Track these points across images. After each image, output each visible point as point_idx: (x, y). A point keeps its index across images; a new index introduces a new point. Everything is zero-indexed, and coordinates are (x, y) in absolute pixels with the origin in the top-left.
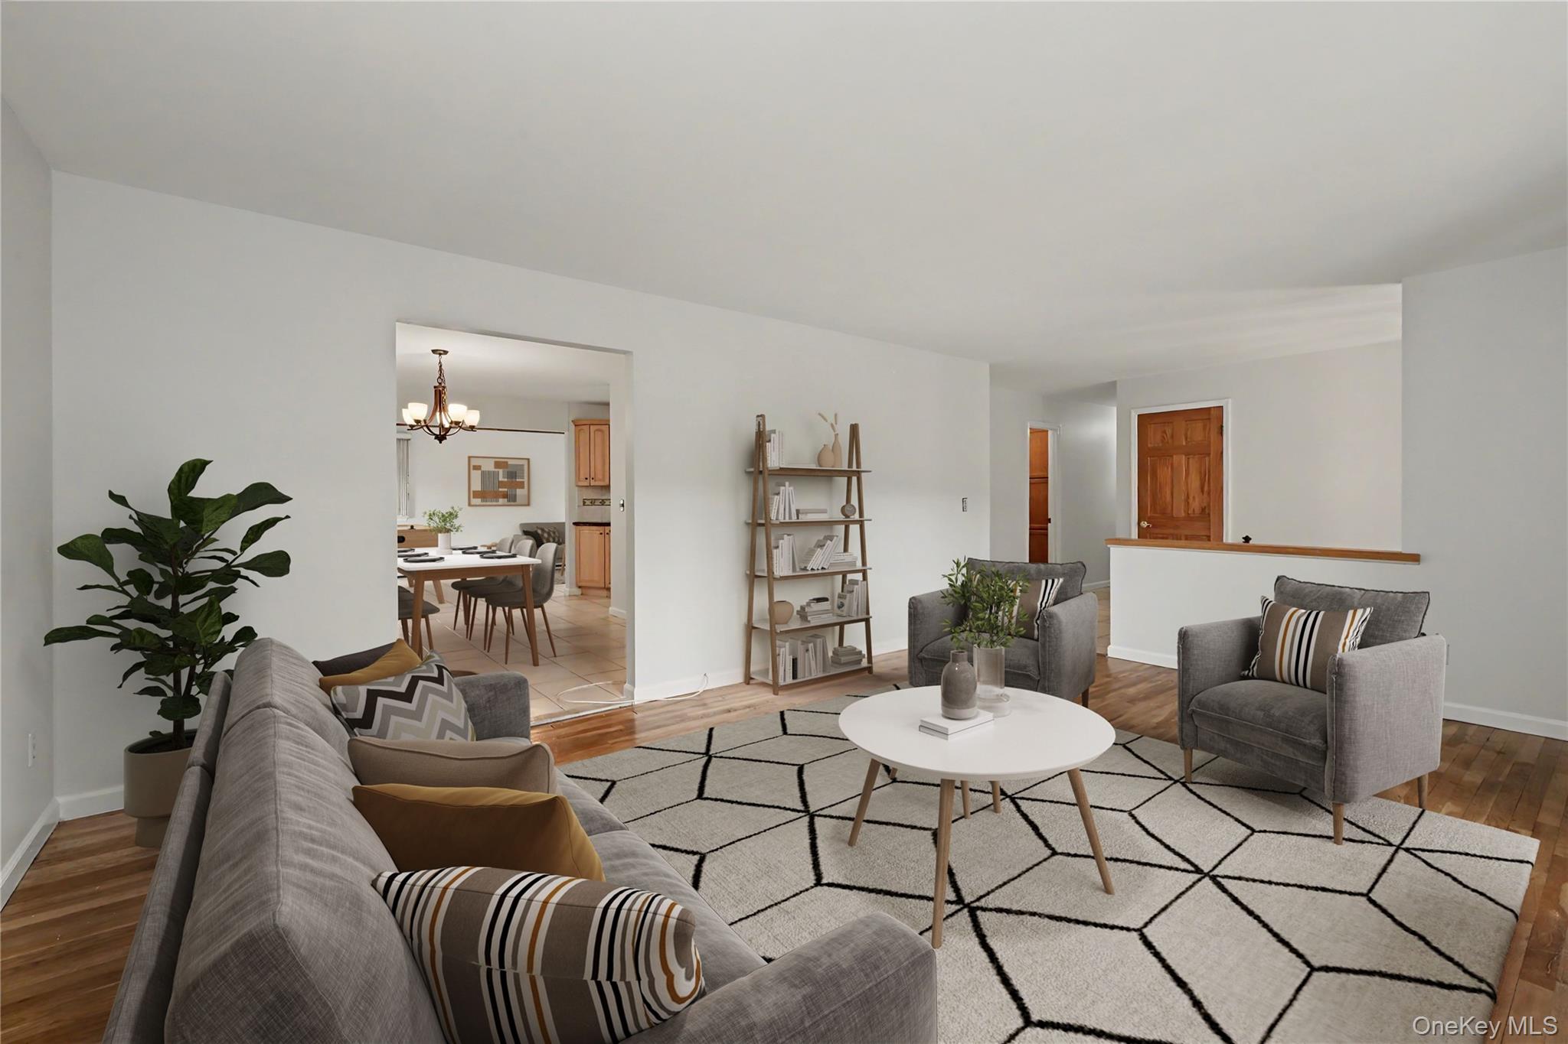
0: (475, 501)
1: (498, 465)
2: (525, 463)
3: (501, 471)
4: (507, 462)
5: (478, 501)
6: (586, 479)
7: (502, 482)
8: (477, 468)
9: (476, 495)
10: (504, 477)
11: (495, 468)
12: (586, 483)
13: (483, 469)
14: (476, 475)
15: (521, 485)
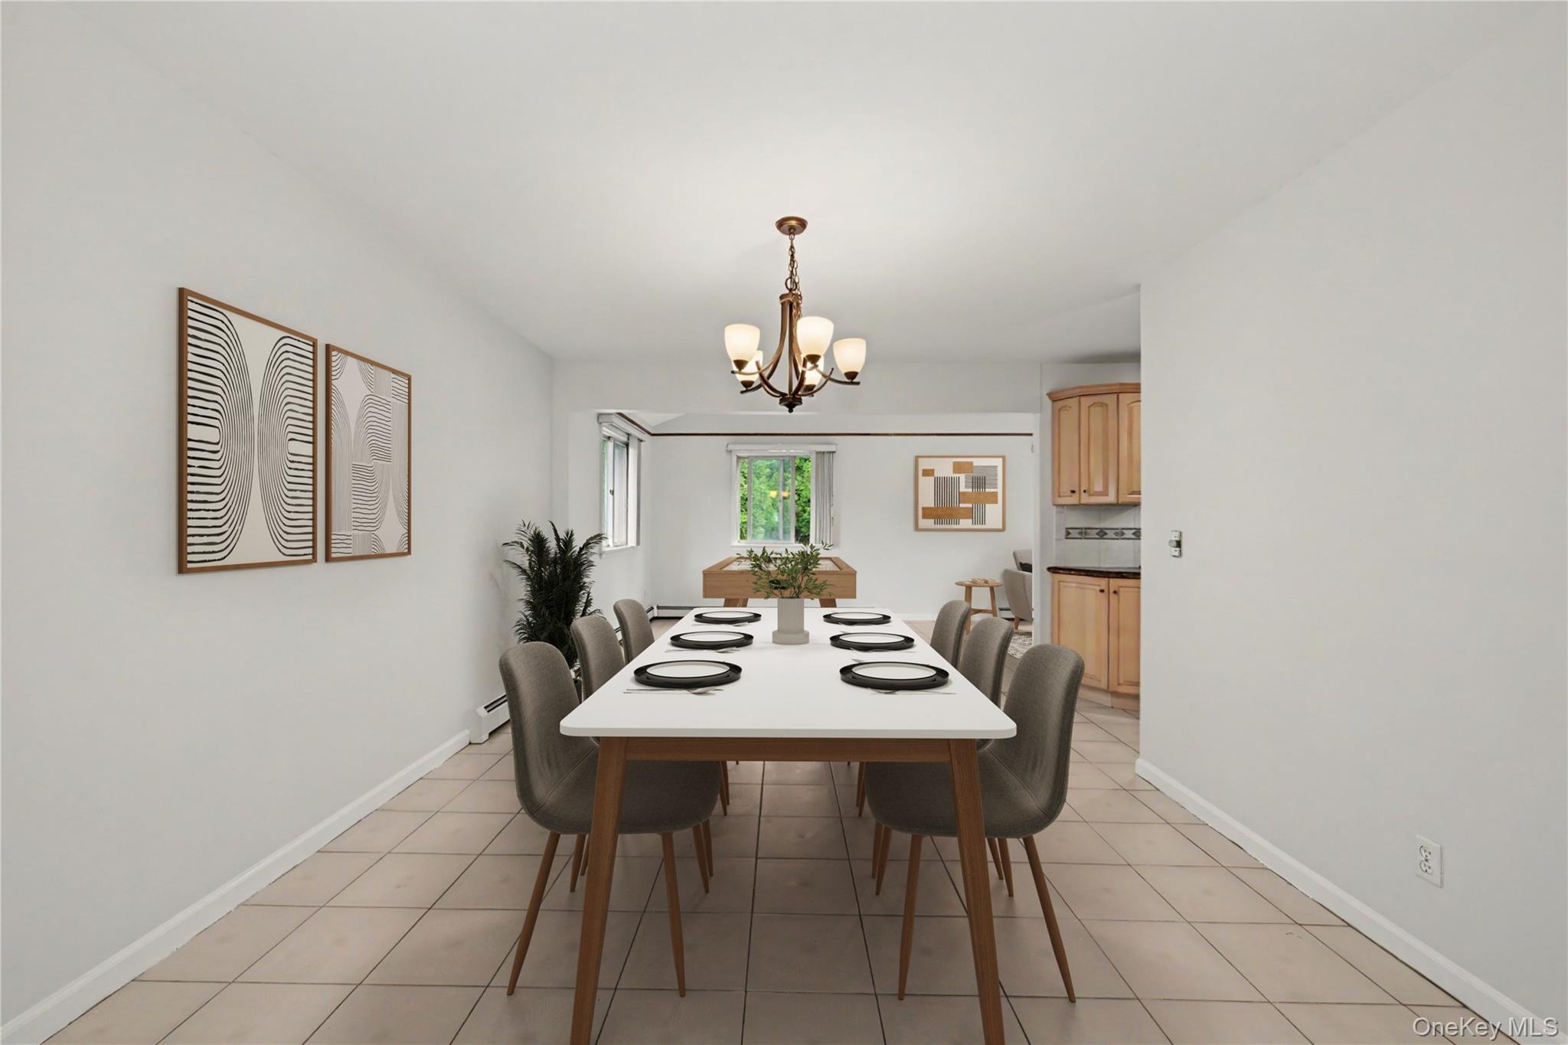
0: (925, 523)
1: (958, 468)
2: (998, 462)
3: (962, 477)
4: (972, 463)
5: (929, 523)
6: (1073, 492)
7: (964, 493)
8: (928, 473)
9: (928, 513)
10: (966, 487)
11: (954, 472)
12: (1073, 500)
13: (936, 475)
14: (927, 485)
15: (993, 499)
